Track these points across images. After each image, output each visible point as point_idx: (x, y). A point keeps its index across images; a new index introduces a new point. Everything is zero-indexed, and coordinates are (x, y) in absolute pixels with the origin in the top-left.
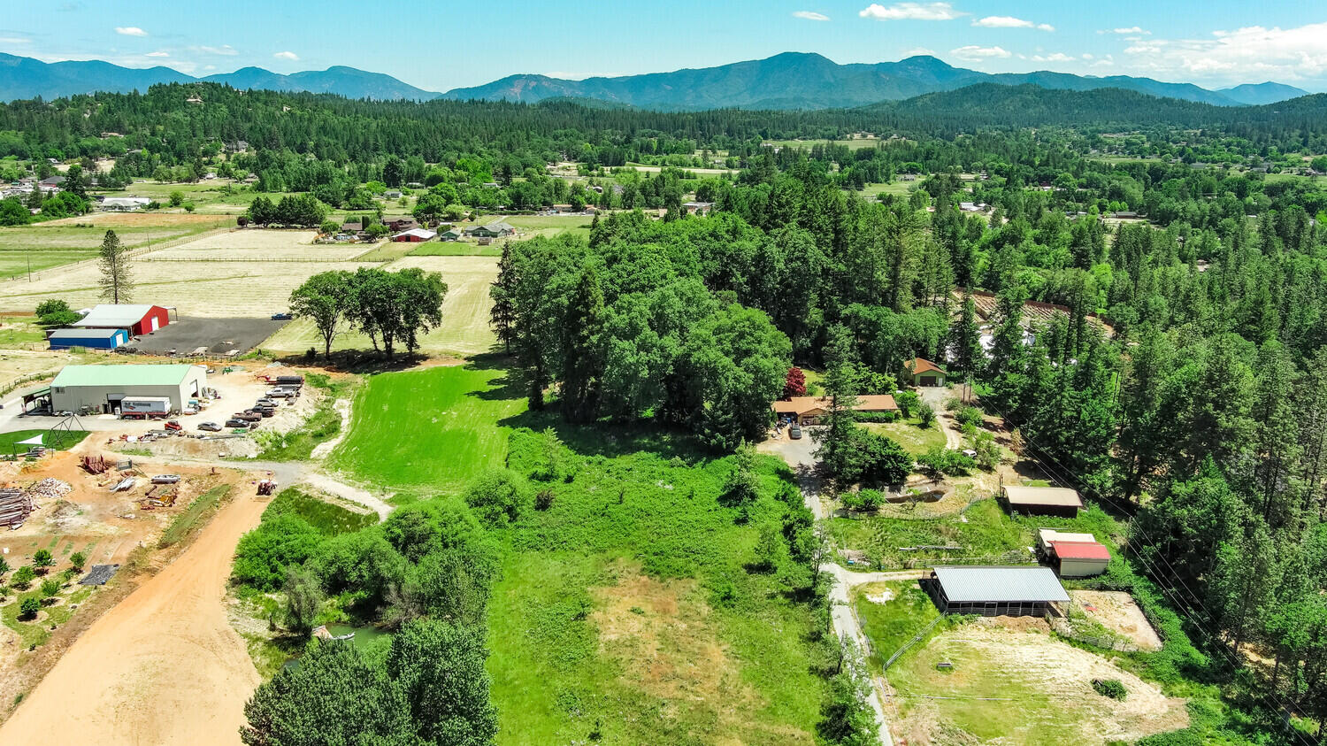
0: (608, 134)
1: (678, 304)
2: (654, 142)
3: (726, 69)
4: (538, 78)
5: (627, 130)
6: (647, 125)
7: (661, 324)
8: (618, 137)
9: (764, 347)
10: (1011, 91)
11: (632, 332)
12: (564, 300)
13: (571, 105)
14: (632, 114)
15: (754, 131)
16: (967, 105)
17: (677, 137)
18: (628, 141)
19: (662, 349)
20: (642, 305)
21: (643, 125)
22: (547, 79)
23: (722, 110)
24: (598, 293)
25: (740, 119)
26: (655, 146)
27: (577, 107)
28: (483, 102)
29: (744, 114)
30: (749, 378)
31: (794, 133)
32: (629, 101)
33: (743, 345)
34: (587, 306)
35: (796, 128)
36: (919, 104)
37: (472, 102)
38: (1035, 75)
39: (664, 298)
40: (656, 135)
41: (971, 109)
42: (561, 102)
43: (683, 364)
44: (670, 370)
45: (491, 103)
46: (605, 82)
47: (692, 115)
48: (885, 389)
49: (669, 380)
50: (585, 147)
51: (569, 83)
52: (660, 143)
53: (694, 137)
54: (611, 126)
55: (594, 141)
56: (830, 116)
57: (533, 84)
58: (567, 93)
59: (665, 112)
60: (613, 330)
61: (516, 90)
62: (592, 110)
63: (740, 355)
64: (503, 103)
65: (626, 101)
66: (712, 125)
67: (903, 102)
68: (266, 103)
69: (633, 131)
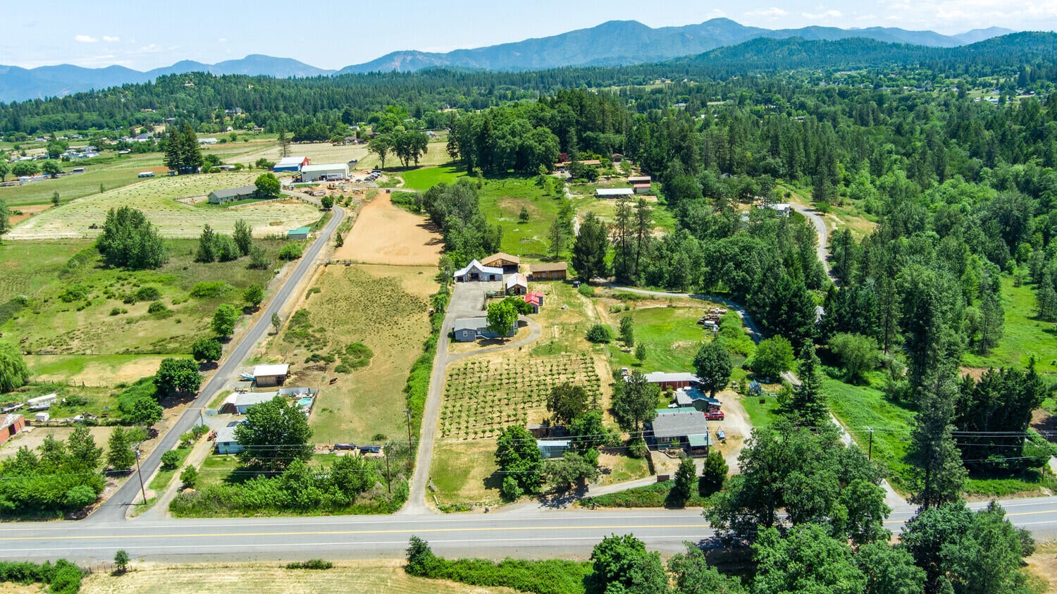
0: (475, 90)
1: (519, 128)
2: (509, 93)
3: (563, 37)
4: (413, 53)
5: (488, 86)
6: (502, 82)
7: (513, 134)
8: (483, 91)
9: (549, 139)
10: (782, 43)
11: (504, 137)
12: (478, 129)
13: (445, 71)
14: (491, 75)
15: (582, 81)
16: (748, 56)
17: (525, 89)
18: (491, 92)
19: (514, 142)
20: (507, 128)
21: (500, 82)
22: (421, 53)
23: (558, 68)
24: (490, 126)
25: (572, 74)
26: (509, 96)
27: (450, 72)
28: (379, 73)
29: (576, 70)
30: (544, 149)
31: (611, 82)
32: (487, 66)
33: (541, 138)
34: (487, 131)
35: (612, 78)
36: (712, 56)
37: (371, 74)
38: (807, 30)
39: (514, 125)
40: (510, 89)
41: (751, 57)
42: (438, 70)
43: (522, 147)
44: (517, 149)
45: (385, 74)
46: (467, 53)
47: (536, 73)
48: (598, 158)
49: (517, 153)
50: (460, 98)
51: (438, 56)
52: (513, 93)
53: (538, 89)
54: (477, 84)
55: (467, 94)
56: (641, 68)
57: (409, 58)
58: (438, 63)
59: (516, 72)
60: (497, 137)
61: (396, 64)
62: (461, 75)
63: (540, 142)
64: (394, 73)
65: (484, 67)
66: (550, 80)
67: (700, 55)
68: (236, 83)
69: (493, 86)
